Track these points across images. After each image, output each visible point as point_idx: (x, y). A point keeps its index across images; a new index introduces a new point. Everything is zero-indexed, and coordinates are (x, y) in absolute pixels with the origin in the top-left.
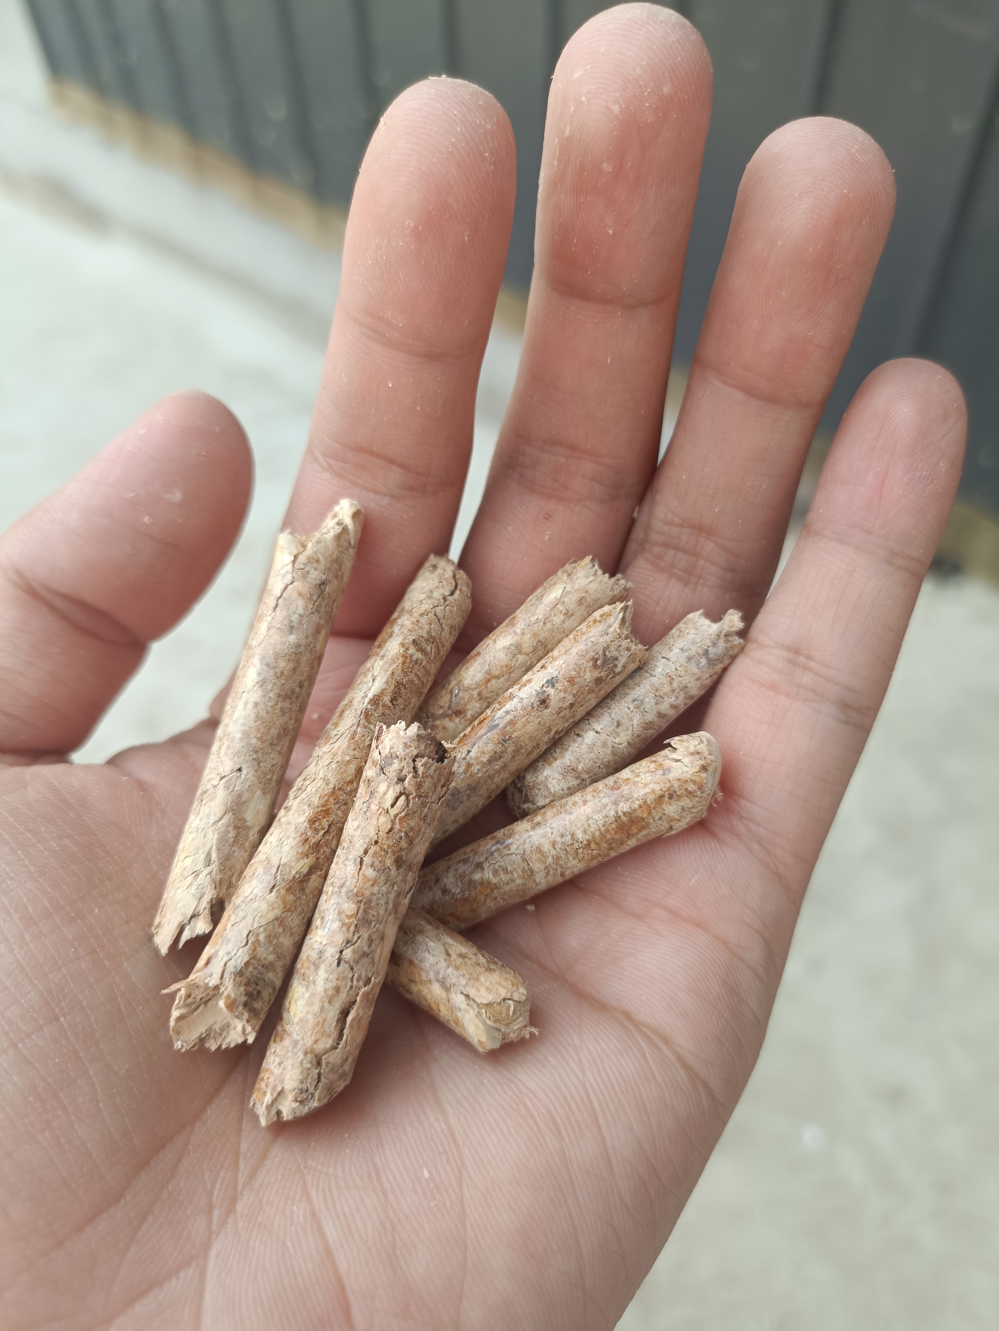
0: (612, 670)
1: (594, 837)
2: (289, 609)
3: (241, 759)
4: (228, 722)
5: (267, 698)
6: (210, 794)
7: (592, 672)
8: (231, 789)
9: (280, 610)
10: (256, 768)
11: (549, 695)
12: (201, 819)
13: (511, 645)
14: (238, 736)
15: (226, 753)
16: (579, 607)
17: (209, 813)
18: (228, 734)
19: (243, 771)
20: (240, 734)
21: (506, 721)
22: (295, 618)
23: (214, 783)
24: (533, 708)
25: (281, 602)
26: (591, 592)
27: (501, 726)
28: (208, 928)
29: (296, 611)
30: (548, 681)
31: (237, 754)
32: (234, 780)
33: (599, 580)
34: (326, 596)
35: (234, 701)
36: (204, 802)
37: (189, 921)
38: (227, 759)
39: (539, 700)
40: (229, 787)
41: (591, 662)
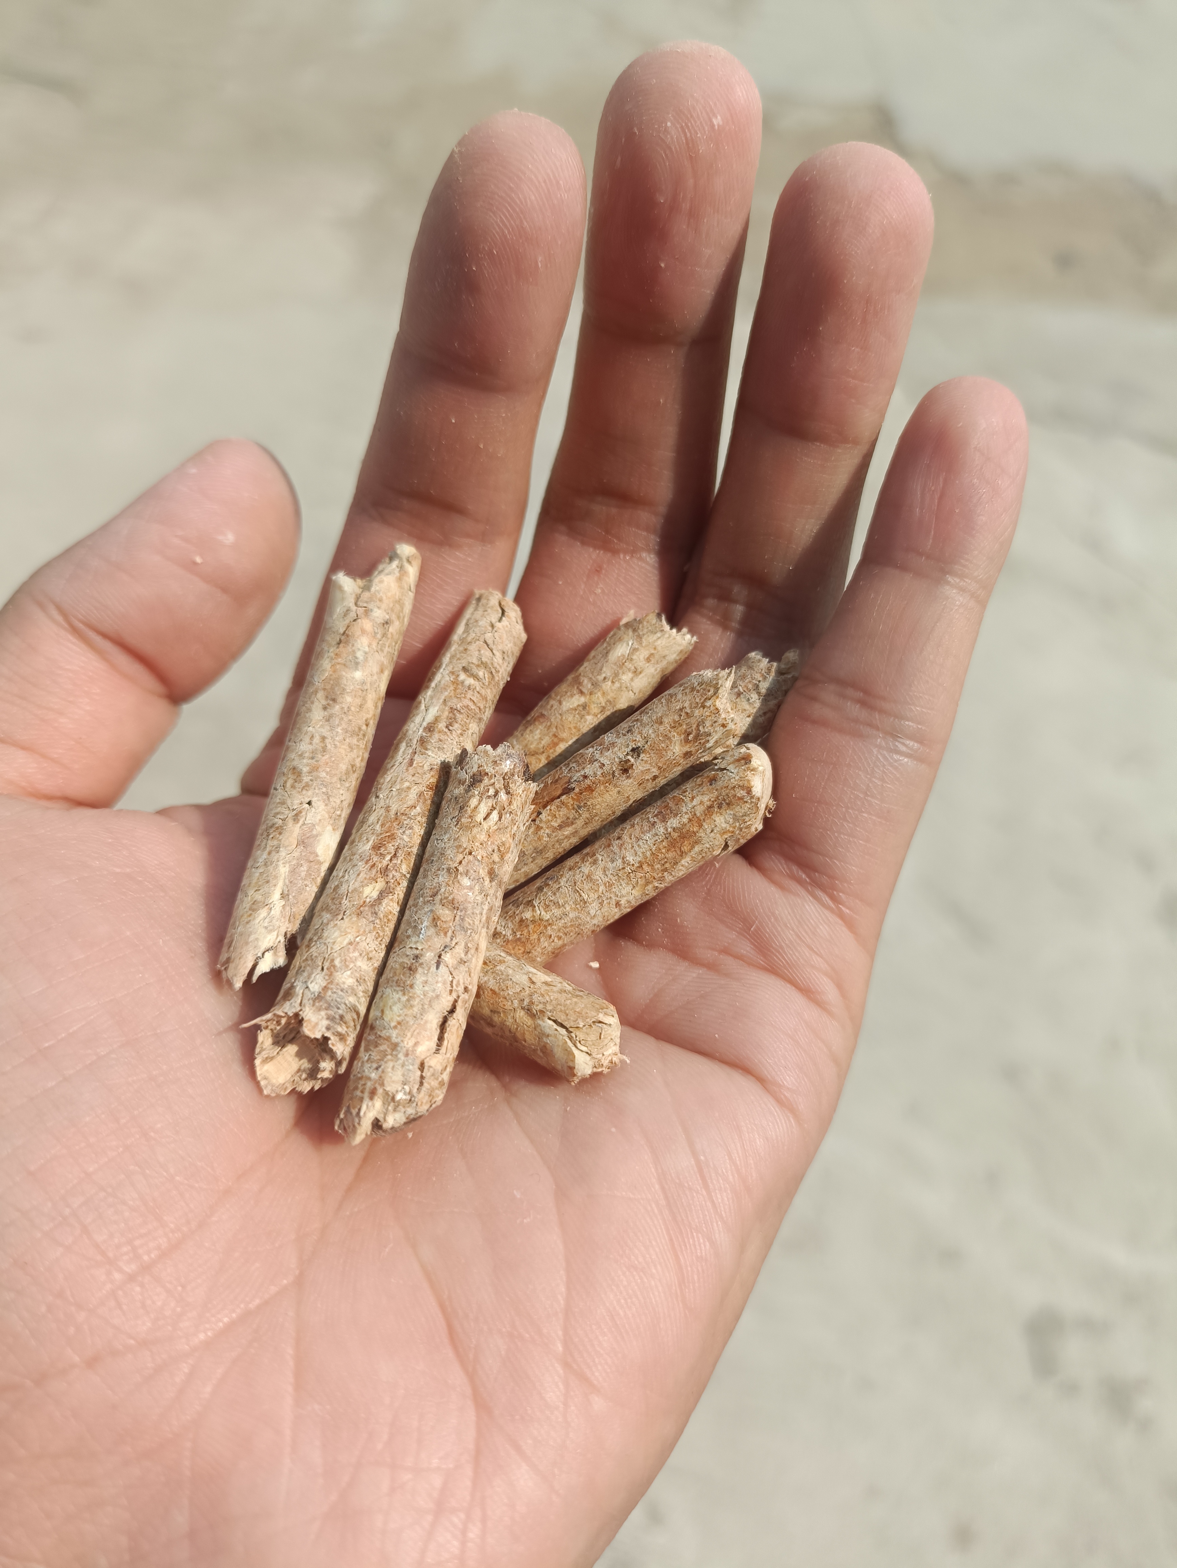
2: (353, 645)
3: (310, 793)
4: (293, 757)
5: (335, 733)
6: (277, 828)
7: (683, 746)
8: (301, 822)
9: (344, 647)
10: (327, 802)
11: (633, 765)
12: (269, 853)
13: (578, 706)
14: (305, 770)
15: (293, 787)
16: (647, 665)
17: (278, 847)
18: (294, 769)
19: (313, 804)
20: (308, 768)
21: (583, 786)
22: (360, 655)
23: (281, 817)
24: (614, 776)
25: (345, 638)
26: (659, 648)
27: (577, 790)
28: (281, 961)
29: (361, 648)
30: (633, 750)
31: (307, 786)
32: (304, 813)
33: (667, 636)
34: (389, 636)
35: (296, 736)
36: (271, 836)
37: (263, 954)
38: (294, 792)
39: (622, 770)
40: (299, 820)
41: (683, 736)
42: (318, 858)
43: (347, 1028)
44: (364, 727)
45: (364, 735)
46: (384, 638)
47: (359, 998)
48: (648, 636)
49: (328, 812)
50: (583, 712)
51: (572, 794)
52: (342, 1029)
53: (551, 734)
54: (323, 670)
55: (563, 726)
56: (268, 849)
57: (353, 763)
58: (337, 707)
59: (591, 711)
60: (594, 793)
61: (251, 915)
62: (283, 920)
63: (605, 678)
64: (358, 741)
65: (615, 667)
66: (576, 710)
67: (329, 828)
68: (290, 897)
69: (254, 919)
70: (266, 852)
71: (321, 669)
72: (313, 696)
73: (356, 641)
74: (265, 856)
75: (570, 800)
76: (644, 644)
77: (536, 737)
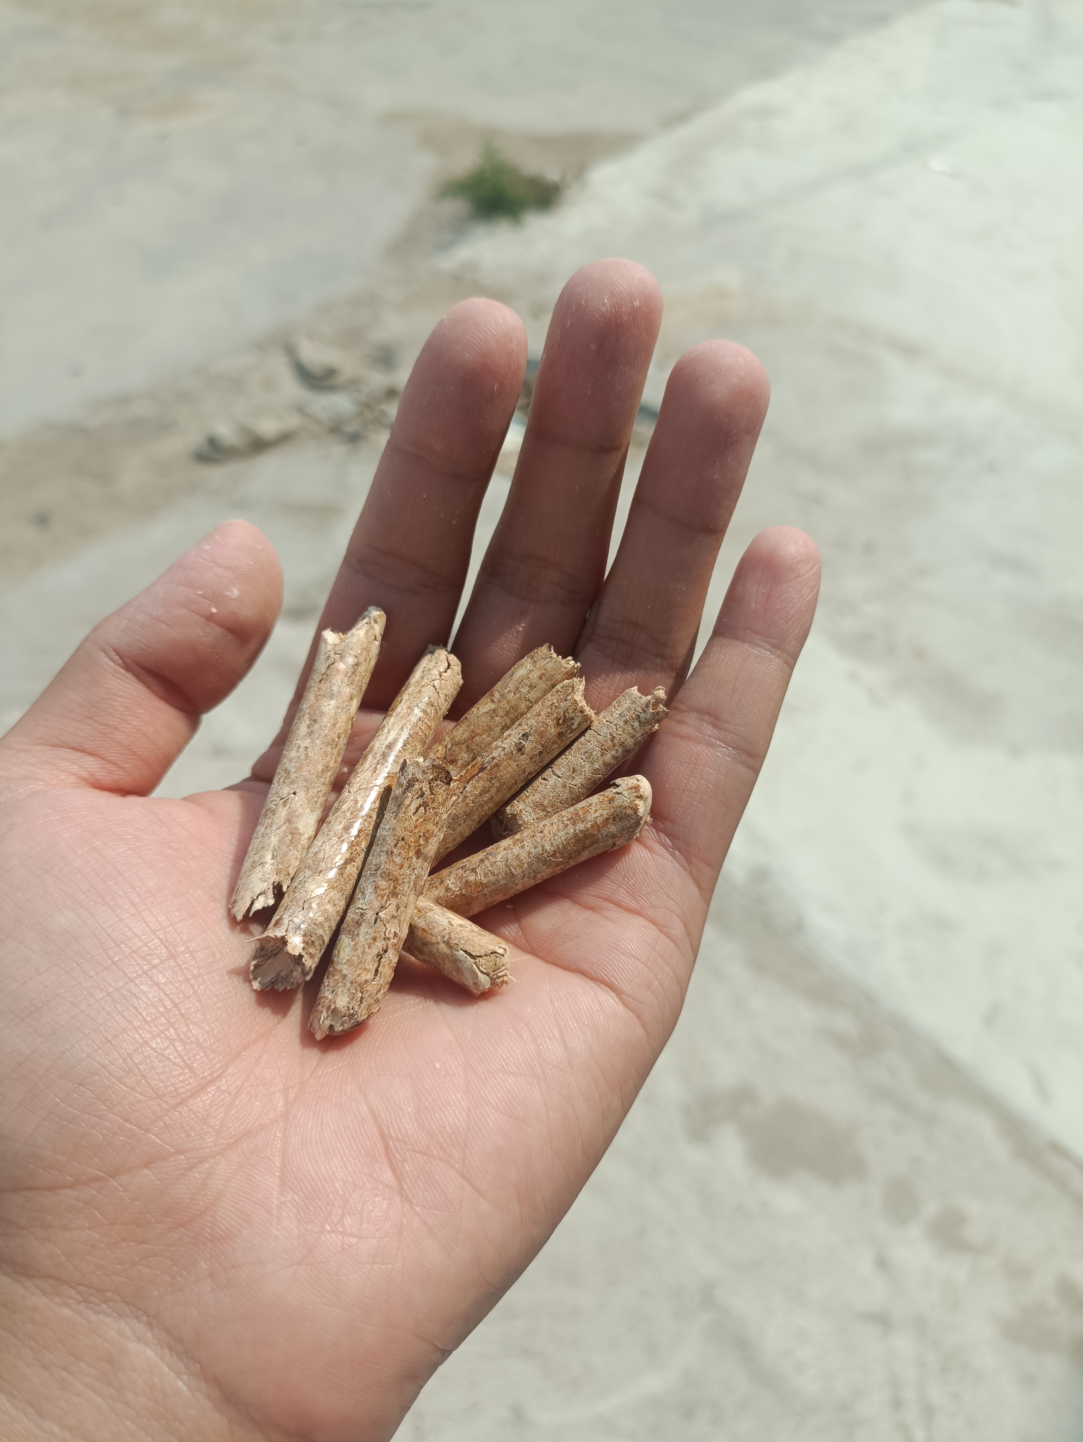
0: (569, 727)
1: (558, 848)
2: (330, 682)
3: (295, 786)
4: (286, 762)
5: (314, 744)
6: (272, 811)
7: (556, 728)
8: (287, 807)
9: (324, 683)
10: (307, 792)
11: (524, 745)
12: (266, 828)
13: (490, 710)
14: (293, 770)
15: (284, 782)
16: (540, 681)
17: (272, 824)
18: (286, 770)
19: (297, 794)
20: (295, 769)
21: (492, 764)
22: (335, 688)
23: (275, 803)
24: (512, 754)
25: (326, 677)
26: (549, 669)
27: (489, 768)
28: (271, 902)
29: (336, 684)
30: (523, 735)
31: (293, 782)
32: (290, 800)
33: (554, 660)
34: (358, 674)
35: (289, 747)
36: (268, 817)
37: (257, 897)
38: (284, 786)
39: (517, 749)
40: (286, 805)
41: (555, 721)
42: (299, 831)
43: (316, 950)
44: (337, 739)
45: (337, 745)
46: (353, 676)
47: (325, 931)
48: (541, 661)
49: (308, 799)
50: (493, 715)
51: (486, 771)
52: (312, 950)
53: (470, 731)
54: (310, 700)
55: (478, 725)
56: (265, 826)
57: (327, 765)
58: (317, 726)
59: (498, 714)
60: (501, 767)
61: (251, 870)
62: (272, 874)
63: (509, 691)
64: (332, 749)
65: (517, 683)
66: (488, 713)
67: (308, 810)
68: (278, 858)
69: (253, 873)
70: (264, 828)
71: (308, 699)
72: (302, 718)
73: (333, 679)
74: (263, 830)
75: (485, 775)
76: (537, 667)
77: (460, 733)
